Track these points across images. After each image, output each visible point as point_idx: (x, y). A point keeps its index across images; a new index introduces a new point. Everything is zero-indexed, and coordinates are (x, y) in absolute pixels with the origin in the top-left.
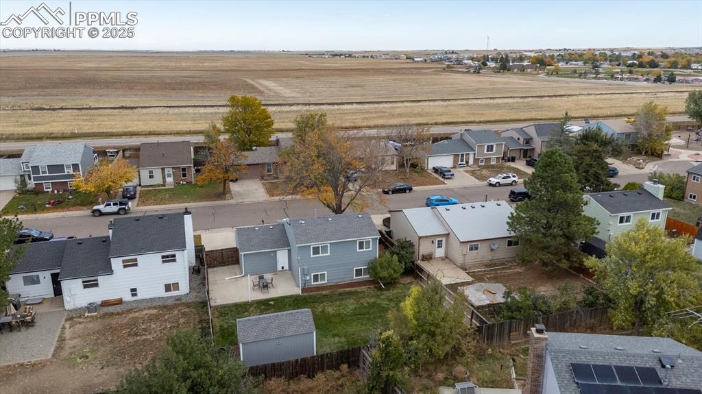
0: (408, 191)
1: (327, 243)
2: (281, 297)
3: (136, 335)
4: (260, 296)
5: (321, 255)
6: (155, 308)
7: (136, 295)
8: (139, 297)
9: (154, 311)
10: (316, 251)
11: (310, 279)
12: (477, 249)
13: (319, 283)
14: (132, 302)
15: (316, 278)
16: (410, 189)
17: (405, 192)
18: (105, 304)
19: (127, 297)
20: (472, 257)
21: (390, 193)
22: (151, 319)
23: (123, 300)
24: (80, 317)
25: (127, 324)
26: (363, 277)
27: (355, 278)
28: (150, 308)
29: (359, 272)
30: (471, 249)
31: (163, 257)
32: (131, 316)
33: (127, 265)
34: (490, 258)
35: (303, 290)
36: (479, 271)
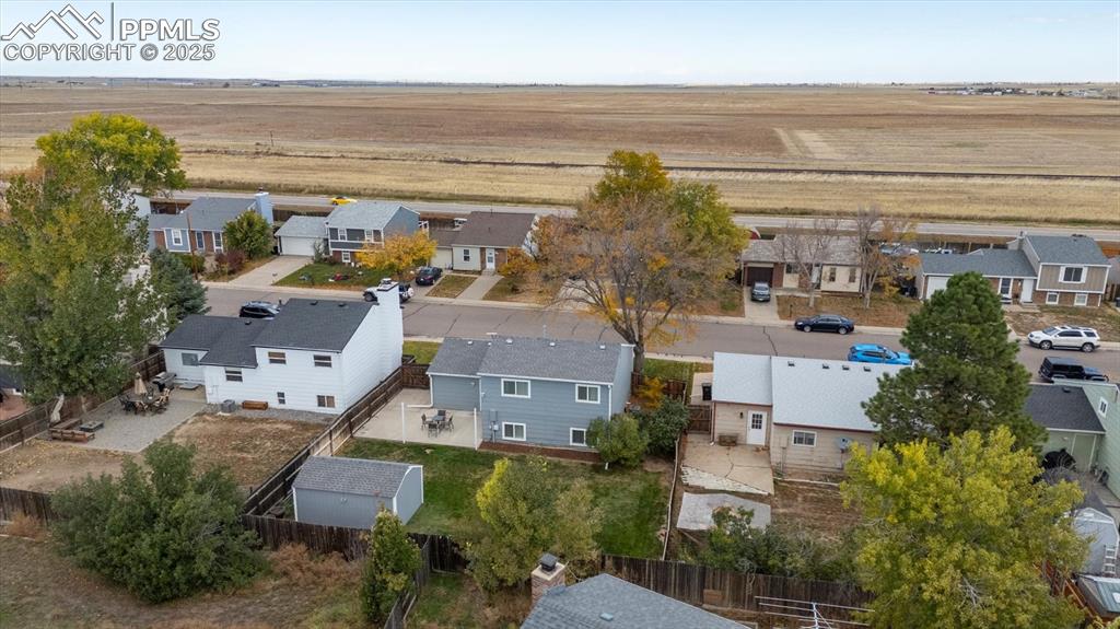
0: (843, 331)
1: (526, 379)
2: (447, 446)
3: (241, 450)
4: (423, 437)
5: (516, 396)
6: (292, 423)
7: (282, 402)
8: (289, 405)
9: (287, 427)
10: (510, 387)
11: (500, 429)
12: (811, 442)
13: (514, 439)
14: (275, 409)
15: (509, 430)
16: (850, 330)
17: (838, 332)
18: (247, 405)
19: (274, 403)
20: (799, 456)
21: (807, 329)
22: (279, 436)
23: (270, 405)
24: (212, 414)
25: (247, 435)
26: (584, 445)
27: (571, 443)
28: (287, 422)
29: (578, 436)
30: (799, 440)
31: (316, 358)
32: (260, 426)
33: (277, 359)
34: (839, 465)
35: (483, 445)
36: (802, 484)
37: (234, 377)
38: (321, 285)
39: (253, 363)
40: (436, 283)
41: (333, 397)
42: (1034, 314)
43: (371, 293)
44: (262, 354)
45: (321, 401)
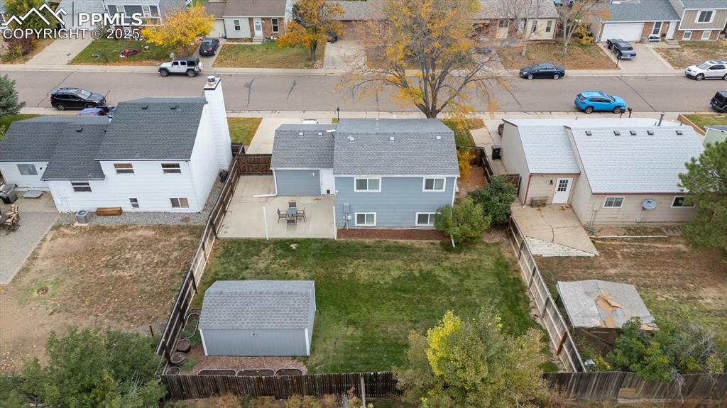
0: (556, 77)
1: (379, 177)
2: (309, 239)
3: (114, 267)
4: (283, 232)
5: (367, 191)
6: (154, 228)
7: (137, 206)
8: (142, 209)
9: (150, 233)
10: (362, 184)
11: (353, 219)
12: (619, 204)
13: (365, 225)
14: (130, 213)
15: (361, 218)
16: (561, 75)
17: (553, 78)
18: (101, 213)
19: (127, 207)
20: (608, 215)
21: (530, 77)
22: (145, 245)
23: (124, 210)
24: (68, 226)
25: (112, 248)
26: (428, 225)
27: (416, 224)
28: (148, 227)
29: (423, 218)
30: (609, 204)
31: (164, 166)
32: (123, 235)
33: (125, 170)
34: (639, 219)
35: (341, 232)
36: (613, 239)
37: (82, 188)
38: (115, 61)
39: (100, 175)
40: (217, 53)
41: (186, 199)
42: (677, 49)
43: (165, 69)
44: (108, 167)
45: (175, 202)
